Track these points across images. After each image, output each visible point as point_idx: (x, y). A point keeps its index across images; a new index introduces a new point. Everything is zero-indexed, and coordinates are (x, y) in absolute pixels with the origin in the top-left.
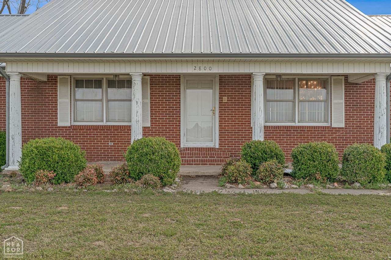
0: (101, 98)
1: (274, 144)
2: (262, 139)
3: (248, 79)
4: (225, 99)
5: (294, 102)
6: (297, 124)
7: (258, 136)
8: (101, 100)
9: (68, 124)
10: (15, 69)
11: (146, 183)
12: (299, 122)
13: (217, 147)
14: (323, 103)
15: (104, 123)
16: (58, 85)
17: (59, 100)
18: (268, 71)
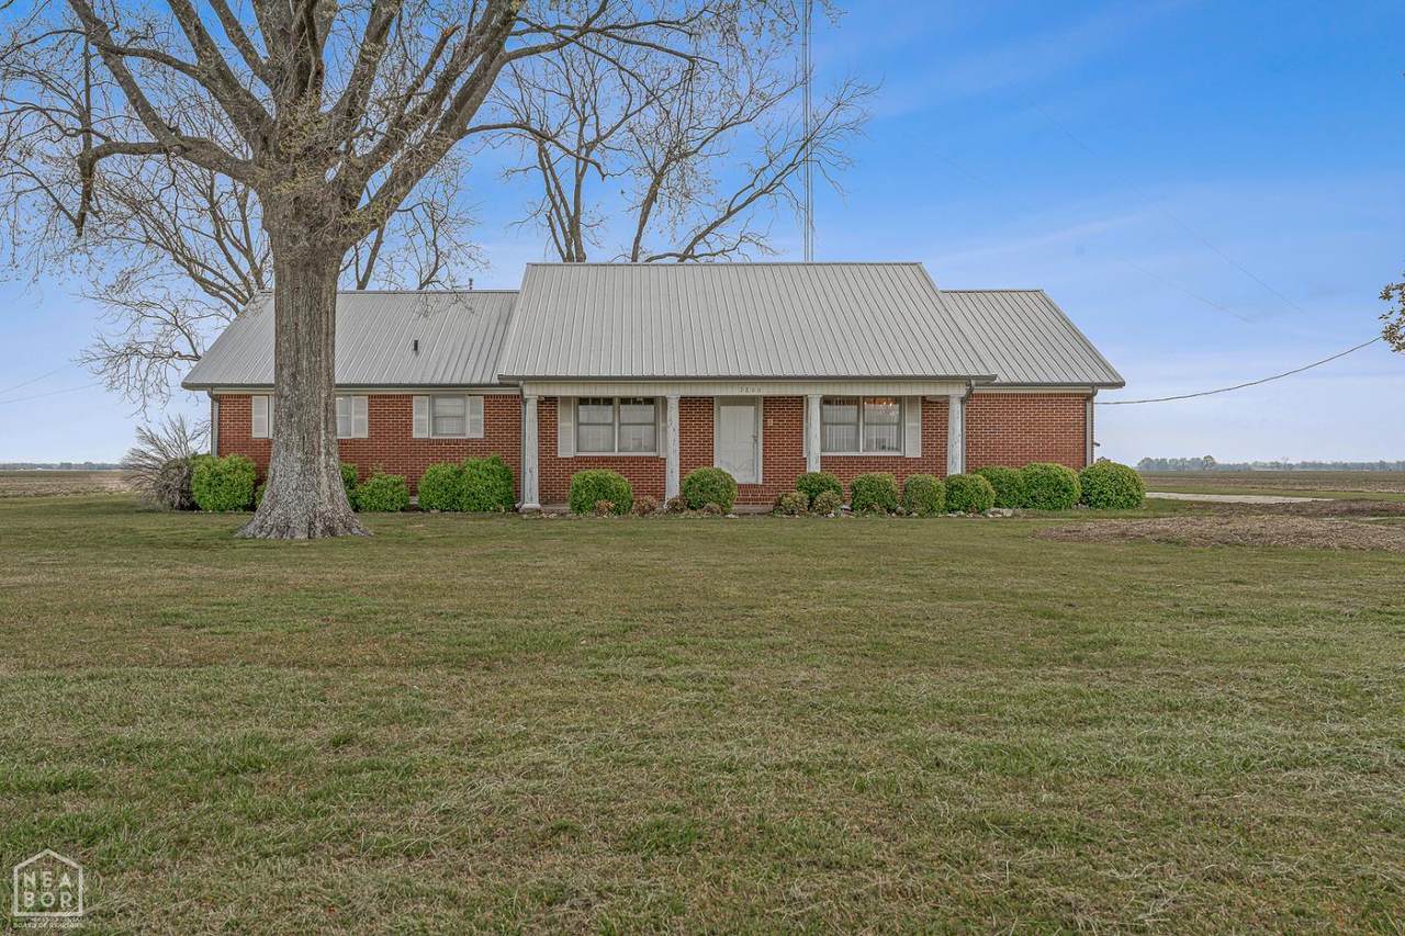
0: (610, 421)
1: (833, 477)
2: (818, 471)
3: (800, 401)
4: (771, 422)
5: (858, 426)
6: (861, 453)
7: (814, 467)
8: (612, 424)
9: (571, 455)
10: (534, 392)
11: (710, 510)
12: (864, 451)
13: (760, 482)
14: (895, 427)
15: (616, 454)
16: (559, 409)
17: (560, 425)
18: (826, 393)
